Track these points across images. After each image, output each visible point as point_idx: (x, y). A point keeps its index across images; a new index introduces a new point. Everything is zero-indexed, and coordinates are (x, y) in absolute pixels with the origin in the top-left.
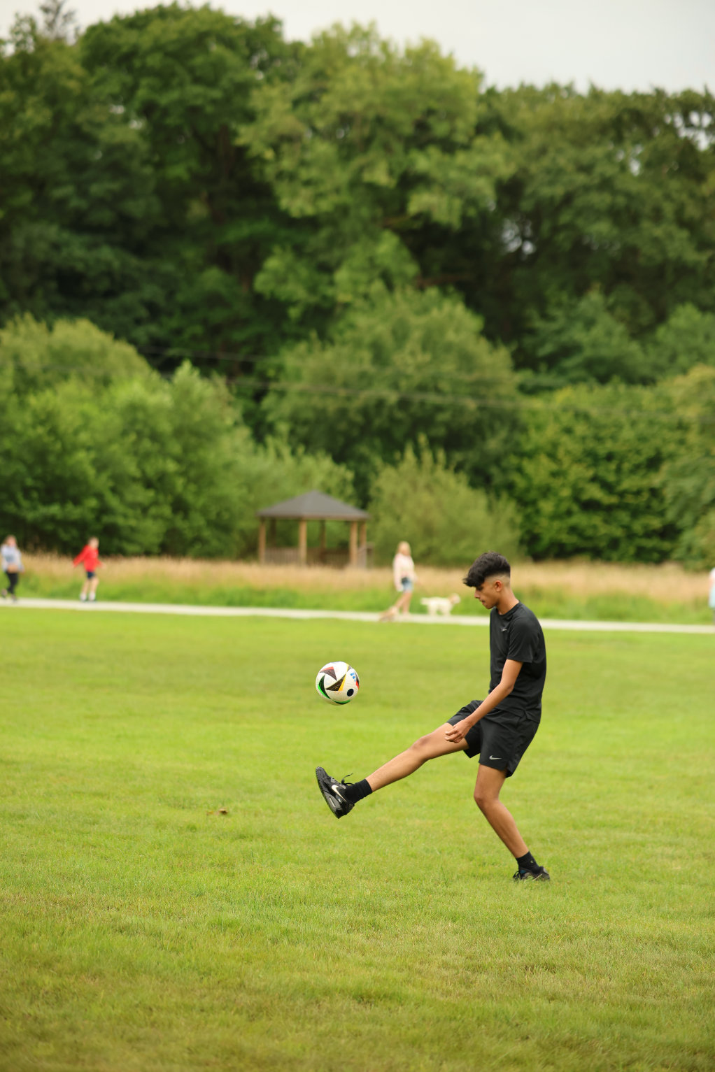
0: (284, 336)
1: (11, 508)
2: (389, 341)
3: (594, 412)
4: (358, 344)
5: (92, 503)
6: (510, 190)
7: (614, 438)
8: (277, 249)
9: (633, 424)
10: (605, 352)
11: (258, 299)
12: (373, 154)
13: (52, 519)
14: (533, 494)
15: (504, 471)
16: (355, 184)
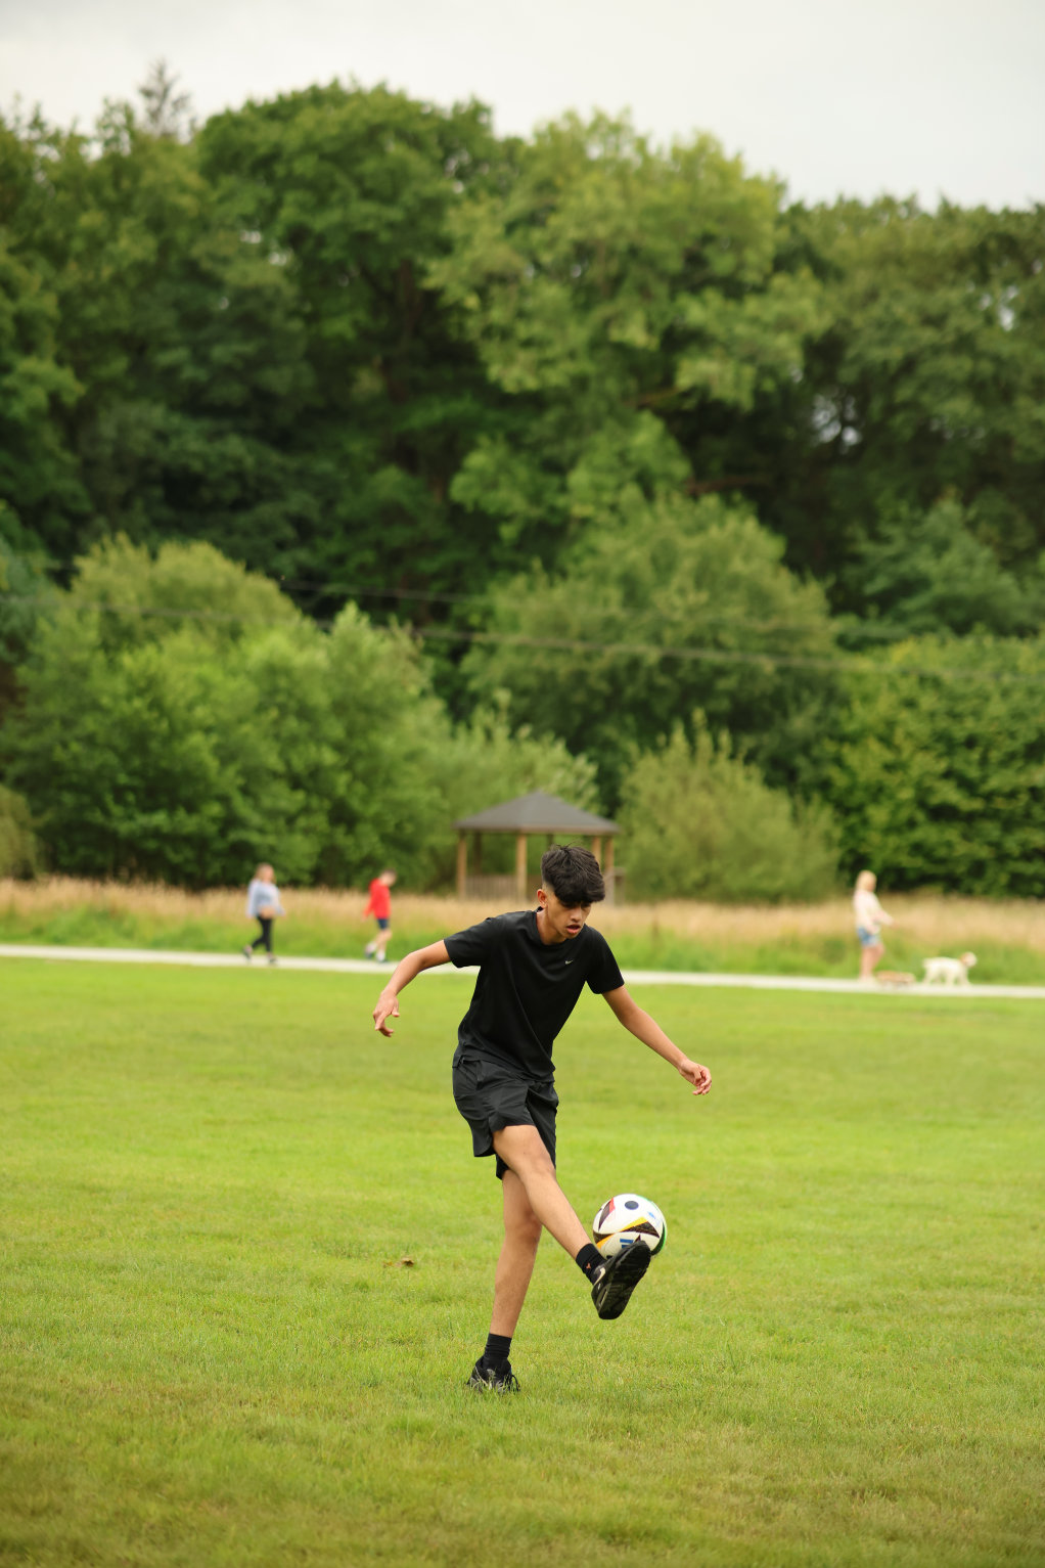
0: (494, 566)
1: (97, 817)
2: (647, 574)
3: (948, 676)
4: (602, 578)
5: (215, 809)
6: (824, 352)
7: (976, 714)
8: (483, 440)
9: (1005, 694)
10: (963, 589)
11: (455, 511)
12: (622, 302)
13: (156, 833)
14: (858, 797)
15: (816, 762)
16: (598, 344)
